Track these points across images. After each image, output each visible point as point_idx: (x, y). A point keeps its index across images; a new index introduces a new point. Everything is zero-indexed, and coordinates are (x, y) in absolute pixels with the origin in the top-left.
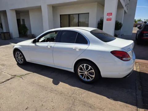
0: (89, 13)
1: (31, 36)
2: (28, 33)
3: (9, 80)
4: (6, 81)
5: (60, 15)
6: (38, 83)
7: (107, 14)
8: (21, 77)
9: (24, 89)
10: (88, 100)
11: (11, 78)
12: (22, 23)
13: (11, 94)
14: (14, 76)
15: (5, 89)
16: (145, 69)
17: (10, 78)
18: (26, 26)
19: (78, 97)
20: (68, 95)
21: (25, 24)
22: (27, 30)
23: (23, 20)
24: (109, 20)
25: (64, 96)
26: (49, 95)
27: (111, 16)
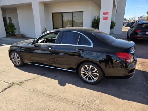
0: (83, 12)
1: (20, 36)
2: (17, 33)
3: (6, 89)
4: (3, 91)
5: (53, 13)
6: (43, 91)
7: (104, 12)
8: (21, 85)
9: (28, 100)
10: (104, 107)
11: (9, 87)
12: (8, 21)
13: (13, 107)
14: (11, 85)
15: (4, 101)
16: (147, 68)
17: (7, 87)
18: (14, 25)
19: (92, 105)
20: (81, 104)
21: (13, 22)
22: (15, 29)
23: (10, 18)
24: (105, 19)
25: (77, 106)
26: (59, 106)
27: (107, 15)
